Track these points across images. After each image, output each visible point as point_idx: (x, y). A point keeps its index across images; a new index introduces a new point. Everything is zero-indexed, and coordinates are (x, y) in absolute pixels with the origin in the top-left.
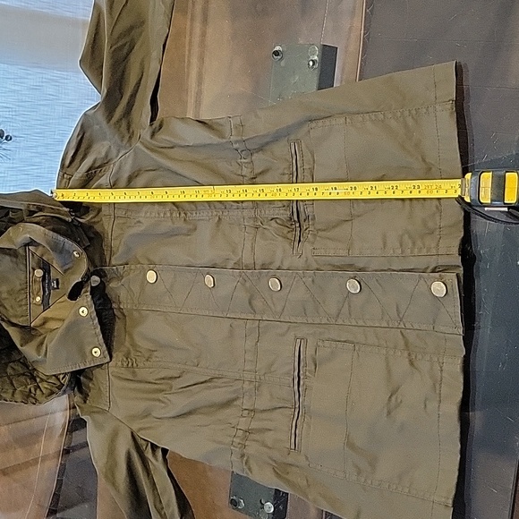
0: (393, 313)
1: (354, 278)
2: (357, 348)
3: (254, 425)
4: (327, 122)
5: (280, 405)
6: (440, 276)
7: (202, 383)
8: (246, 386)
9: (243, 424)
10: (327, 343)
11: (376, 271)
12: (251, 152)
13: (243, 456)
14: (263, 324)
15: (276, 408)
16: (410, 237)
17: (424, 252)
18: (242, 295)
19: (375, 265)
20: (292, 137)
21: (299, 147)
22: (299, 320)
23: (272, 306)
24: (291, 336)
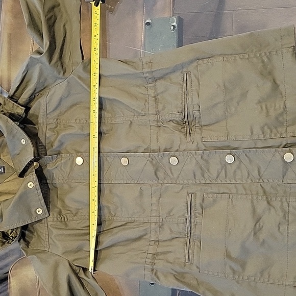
0: (256, 173)
1: (230, 154)
2: (231, 197)
3: (160, 250)
4: (210, 60)
5: (177, 236)
6: (290, 149)
7: (119, 226)
8: (153, 226)
9: (152, 250)
10: (210, 195)
11: (246, 149)
12: (155, 80)
13: (153, 270)
14: (164, 186)
15: (174, 238)
16: (269, 128)
17: (278, 135)
18: (150, 169)
19: (245, 145)
20: (184, 70)
21: (189, 76)
22: (191, 182)
23: (171, 175)
24: (184, 193)
